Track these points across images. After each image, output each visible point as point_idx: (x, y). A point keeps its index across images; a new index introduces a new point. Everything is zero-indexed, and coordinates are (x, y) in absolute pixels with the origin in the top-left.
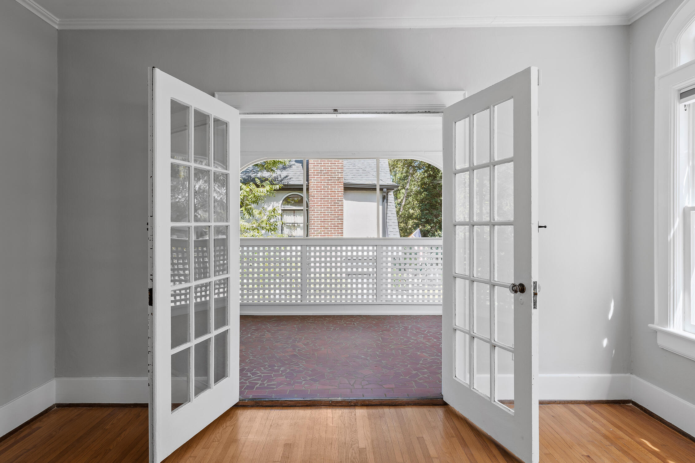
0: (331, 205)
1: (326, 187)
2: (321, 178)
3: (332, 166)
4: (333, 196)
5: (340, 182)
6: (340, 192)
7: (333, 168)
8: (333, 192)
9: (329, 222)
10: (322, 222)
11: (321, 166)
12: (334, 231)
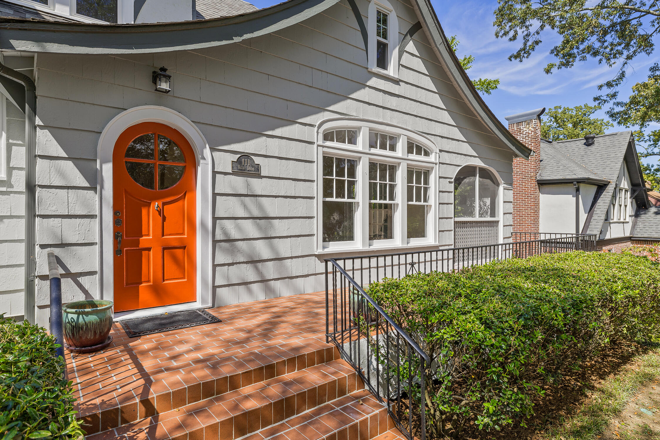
0: (525, 198)
1: (521, 184)
2: (517, 177)
3: (526, 167)
4: (526, 191)
5: (532, 180)
6: (532, 187)
7: (527, 169)
8: (526, 187)
9: (523, 211)
10: (518, 211)
11: (517, 168)
12: (527, 218)
